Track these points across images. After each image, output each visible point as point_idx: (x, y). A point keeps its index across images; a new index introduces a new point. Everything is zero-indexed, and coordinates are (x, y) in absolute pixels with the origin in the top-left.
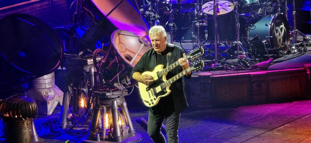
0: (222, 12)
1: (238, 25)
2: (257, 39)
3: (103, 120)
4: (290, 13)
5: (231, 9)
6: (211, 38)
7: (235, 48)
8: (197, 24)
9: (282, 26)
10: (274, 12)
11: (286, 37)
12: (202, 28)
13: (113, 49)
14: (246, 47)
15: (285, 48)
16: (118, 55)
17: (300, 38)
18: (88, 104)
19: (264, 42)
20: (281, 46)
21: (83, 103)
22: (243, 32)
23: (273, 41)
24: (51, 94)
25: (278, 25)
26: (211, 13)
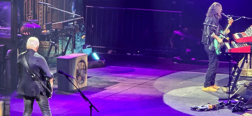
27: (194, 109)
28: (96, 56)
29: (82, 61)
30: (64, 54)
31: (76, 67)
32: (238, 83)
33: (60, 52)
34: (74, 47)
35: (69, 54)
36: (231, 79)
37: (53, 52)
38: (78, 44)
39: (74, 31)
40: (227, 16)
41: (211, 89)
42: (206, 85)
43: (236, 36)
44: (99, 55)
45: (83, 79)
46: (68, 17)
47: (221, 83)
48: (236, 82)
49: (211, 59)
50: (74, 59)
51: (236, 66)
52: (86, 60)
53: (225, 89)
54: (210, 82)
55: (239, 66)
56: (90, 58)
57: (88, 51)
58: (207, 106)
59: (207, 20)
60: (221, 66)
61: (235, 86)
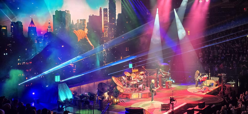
1: (137, 85)
2: (140, 88)
3: (115, 100)
4: (145, 84)
6: (133, 87)
8: (130, 85)
11: (145, 87)
15: (144, 89)
16: (117, 89)
17: (147, 88)
19: (141, 88)
21: (112, 97)
24: (107, 96)
27: (194, 92)
28: (174, 81)
30: (167, 81)
31: (169, 84)
32: (203, 87)
33: (166, 80)
34: (169, 79)
35: (168, 81)
38: (170, 79)
39: (169, 76)
40: (200, 73)
41: (197, 88)
42: (196, 87)
43: (202, 77)
45: (171, 86)
46: (168, 73)
47: (199, 87)
49: (196, 82)
50: (169, 82)
53: (200, 88)
54: (197, 86)
55: (203, 83)
56: (172, 82)
57: (172, 80)
58: (197, 91)
60: (199, 83)
61: (202, 87)
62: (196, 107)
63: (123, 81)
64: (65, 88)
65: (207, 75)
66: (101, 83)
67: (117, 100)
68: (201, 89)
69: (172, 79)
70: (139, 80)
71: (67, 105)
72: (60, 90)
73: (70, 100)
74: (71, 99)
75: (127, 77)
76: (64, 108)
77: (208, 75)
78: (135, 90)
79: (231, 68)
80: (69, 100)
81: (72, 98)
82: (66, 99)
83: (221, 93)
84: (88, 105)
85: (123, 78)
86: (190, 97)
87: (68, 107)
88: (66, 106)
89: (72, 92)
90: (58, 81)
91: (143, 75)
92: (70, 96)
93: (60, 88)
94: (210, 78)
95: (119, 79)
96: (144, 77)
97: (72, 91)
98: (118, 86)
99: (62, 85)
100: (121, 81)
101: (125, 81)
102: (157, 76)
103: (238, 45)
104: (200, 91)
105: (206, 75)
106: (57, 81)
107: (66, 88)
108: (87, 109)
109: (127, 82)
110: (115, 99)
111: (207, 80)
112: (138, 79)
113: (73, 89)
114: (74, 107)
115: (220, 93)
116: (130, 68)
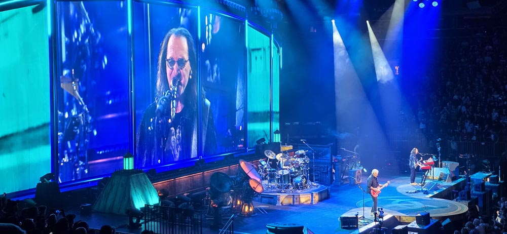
0: (285, 174)
1: (290, 178)
2: (297, 183)
3: (245, 208)
4: (307, 175)
5: (288, 173)
6: (282, 182)
7: (289, 186)
8: (277, 177)
9: (305, 179)
10: (302, 174)
11: (306, 183)
12: (279, 179)
13: (249, 184)
14: (293, 185)
15: (305, 186)
16: (250, 186)
17: (310, 183)
18: (240, 203)
20: (304, 185)
21: (239, 203)
22: (292, 181)
23: (301, 184)
25: (303, 179)
26: (281, 174)
27: (407, 192)
29: (359, 172)
31: (357, 175)
35: (354, 169)
36: (422, 180)
37: (347, 168)
38: (357, 165)
39: (356, 160)
41: (413, 184)
42: (411, 183)
43: (424, 162)
44: (366, 169)
45: (360, 180)
46: (353, 154)
48: (425, 181)
49: (412, 171)
50: (356, 171)
51: (424, 174)
52: (361, 172)
53: (420, 184)
55: (426, 174)
56: (363, 171)
57: (362, 168)
58: (413, 191)
59: (411, 155)
61: (424, 183)
62: (411, 224)
63: (262, 168)
64: (144, 183)
65: (434, 157)
66: (218, 174)
67: (249, 208)
68: (422, 186)
69: (361, 164)
70: (294, 167)
71: (147, 218)
72: (134, 187)
73: (154, 208)
74: (156, 206)
75: (271, 160)
76: (142, 223)
77: (437, 157)
78: (285, 188)
79: (483, 144)
80: (152, 207)
81: (158, 204)
82: (145, 205)
83: (464, 196)
84: (191, 218)
85: (261, 164)
86: (399, 203)
87: (150, 223)
88: (145, 220)
89: (157, 191)
90: (131, 168)
91: (302, 156)
92: (154, 200)
93: (133, 184)
94: (441, 164)
95: (253, 166)
96: (304, 161)
97: (157, 189)
98: (251, 179)
99: (138, 176)
100: (257, 169)
101: (266, 168)
102: (332, 160)
103: (498, 95)
104: (420, 189)
105: (432, 158)
106: (127, 168)
107: (146, 182)
108: (188, 226)
109: (269, 171)
110: (245, 206)
111: (435, 168)
112: (293, 165)
113: (160, 184)
114: (162, 221)
115: (462, 195)
116: (277, 141)
